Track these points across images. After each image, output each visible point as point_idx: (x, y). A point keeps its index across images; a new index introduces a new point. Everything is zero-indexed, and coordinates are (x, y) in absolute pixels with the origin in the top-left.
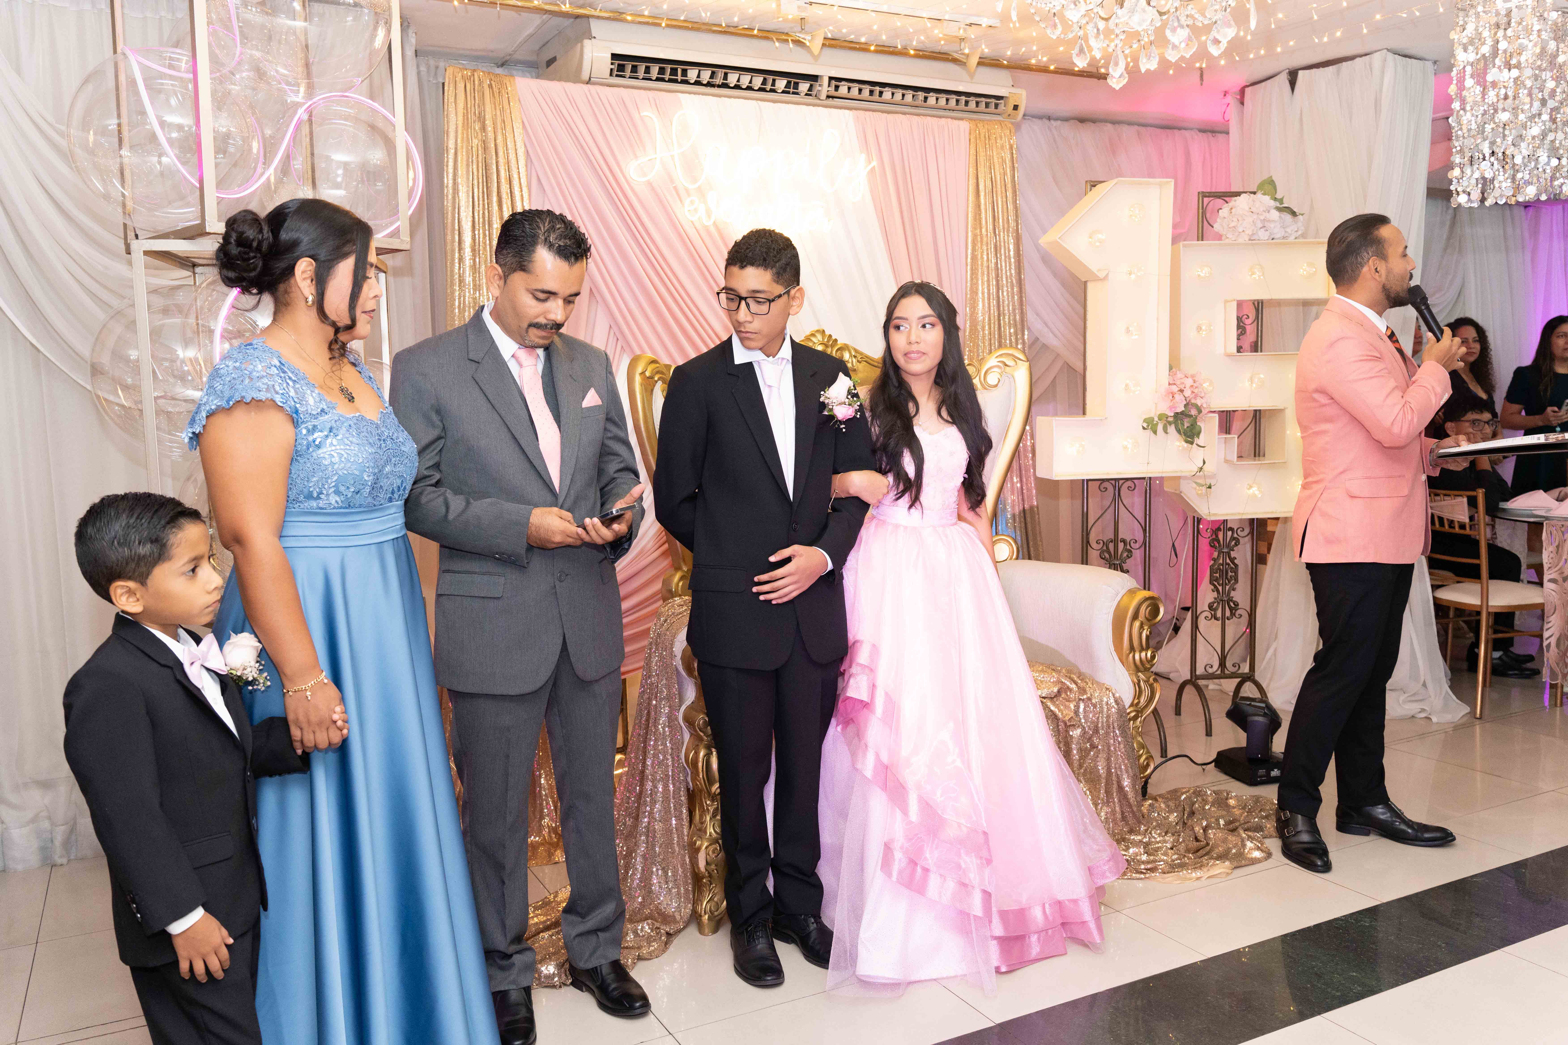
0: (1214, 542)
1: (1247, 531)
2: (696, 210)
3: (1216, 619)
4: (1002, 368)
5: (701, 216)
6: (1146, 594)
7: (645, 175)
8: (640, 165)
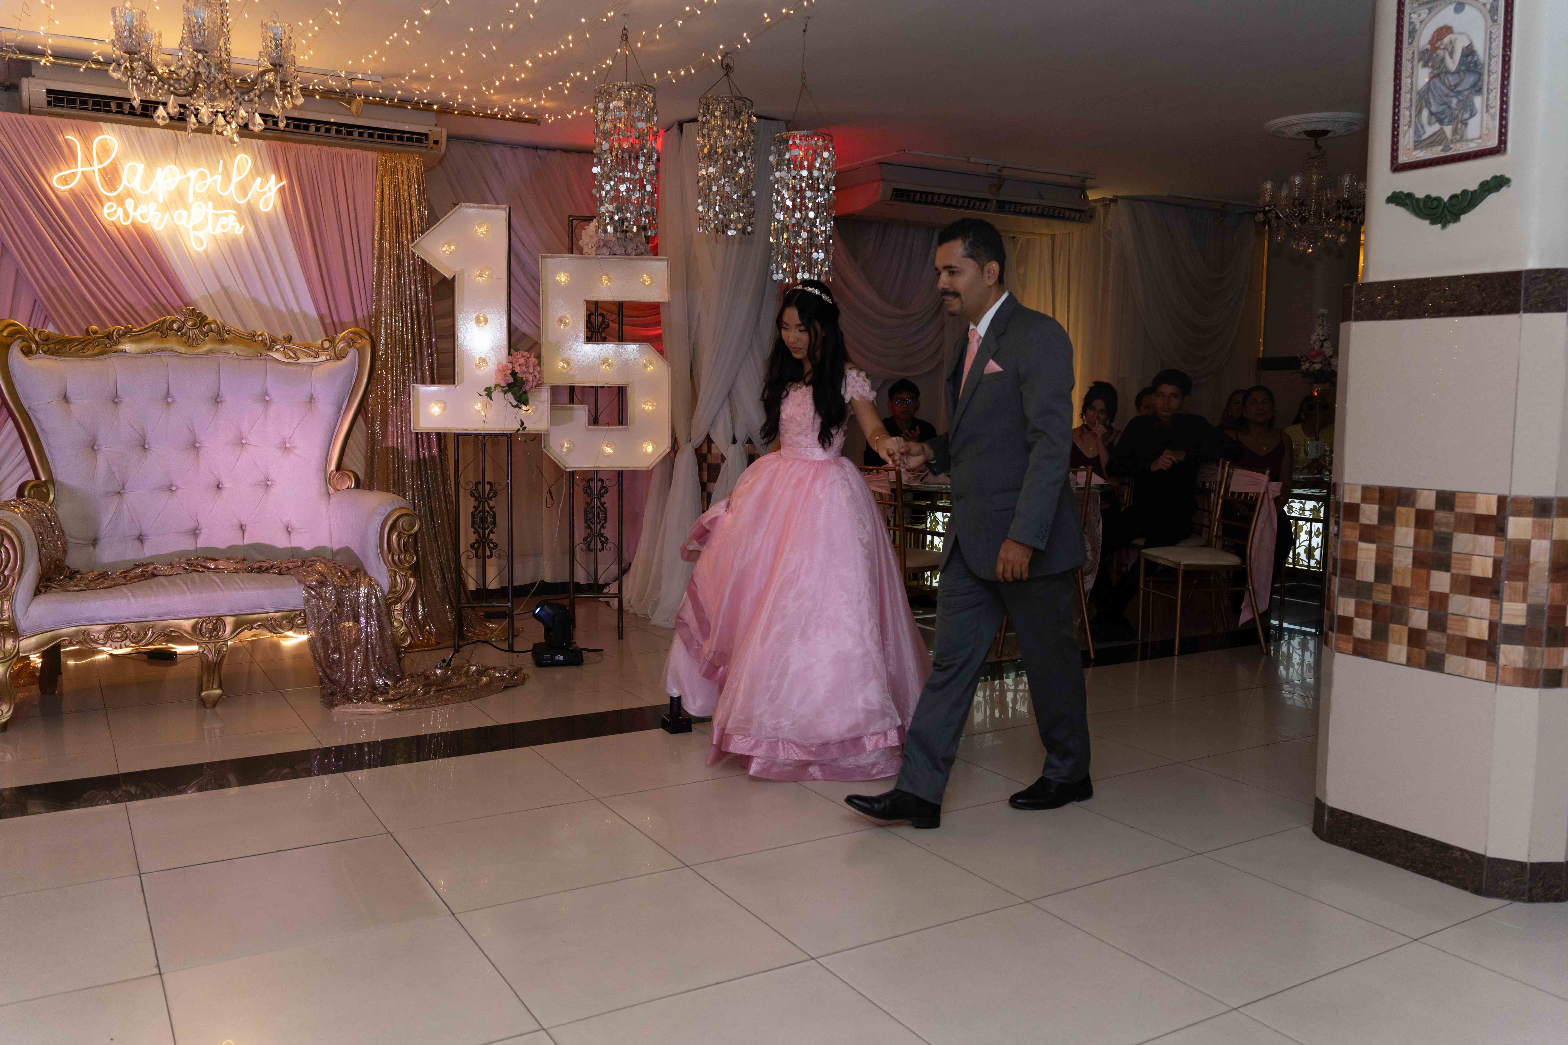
0: (587, 490)
1: (614, 482)
2: (115, 213)
3: (590, 550)
4: (351, 343)
5: (119, 218)
6: (404, 511)
7: (68, 183)
8: (63, 177)
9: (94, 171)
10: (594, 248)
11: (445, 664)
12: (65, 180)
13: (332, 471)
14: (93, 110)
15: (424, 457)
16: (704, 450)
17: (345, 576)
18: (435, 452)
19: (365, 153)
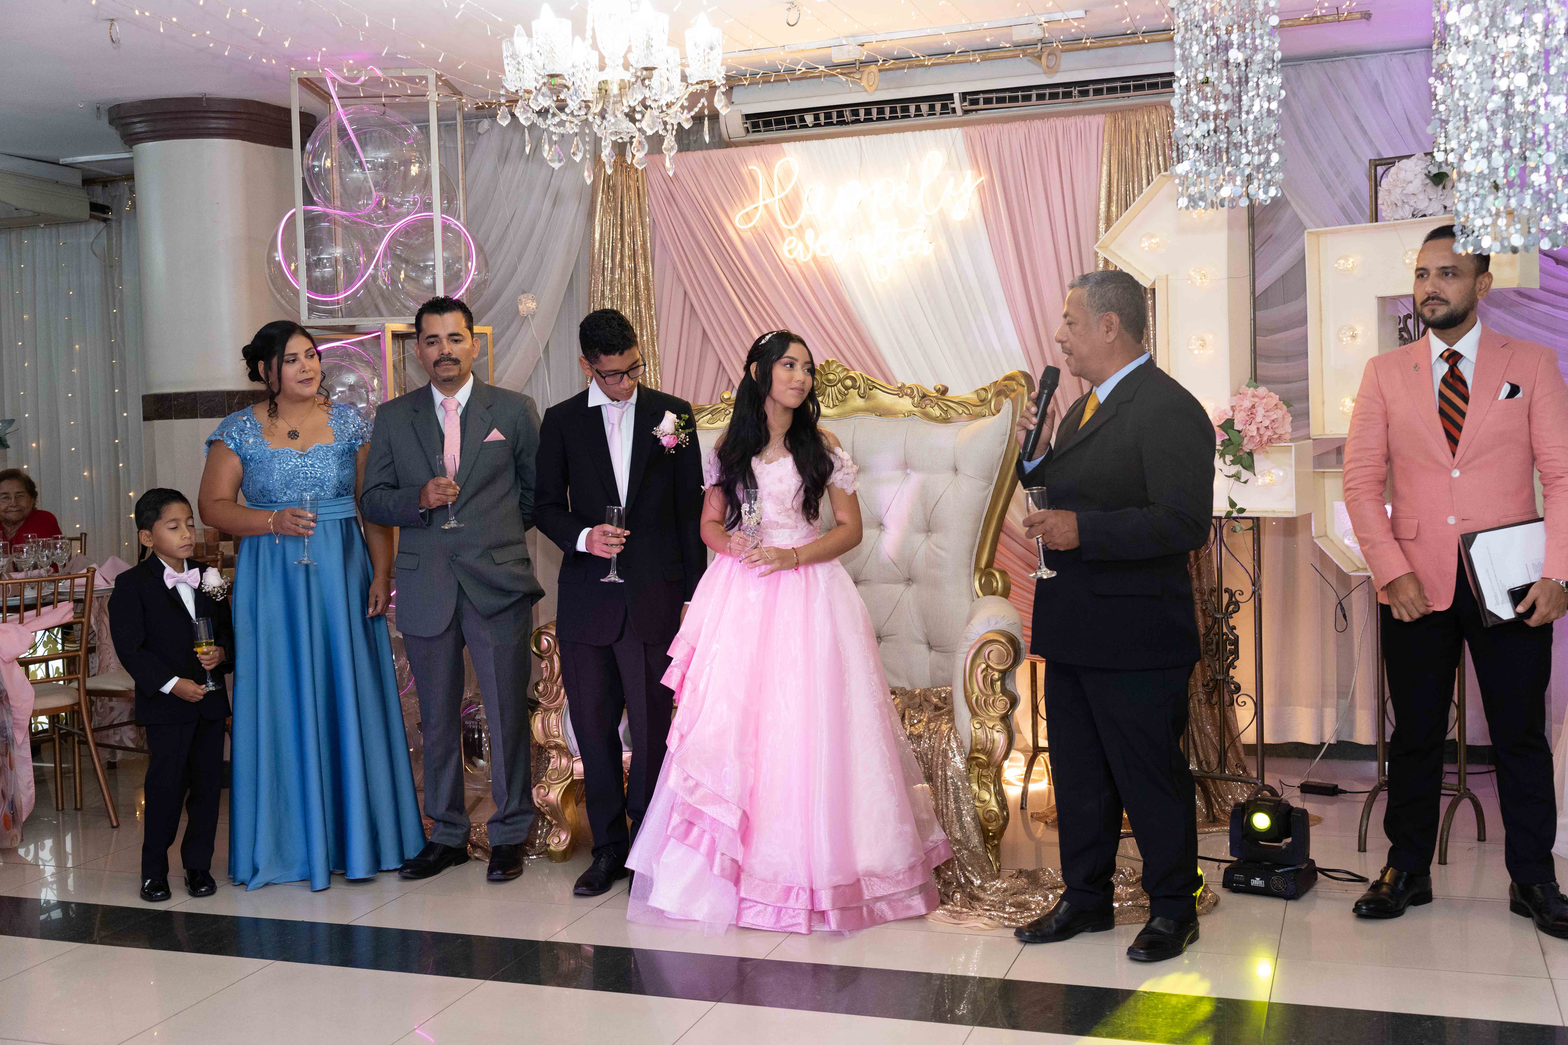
4: (1006, 392)
5: (799, 254)
6: (992, 637)
7: (751, 221)
8: (747, 213)
9: (775, 202)
12: (747, 218)
13: (980, 569)
14: (790, 128)
19: (1087, 118)
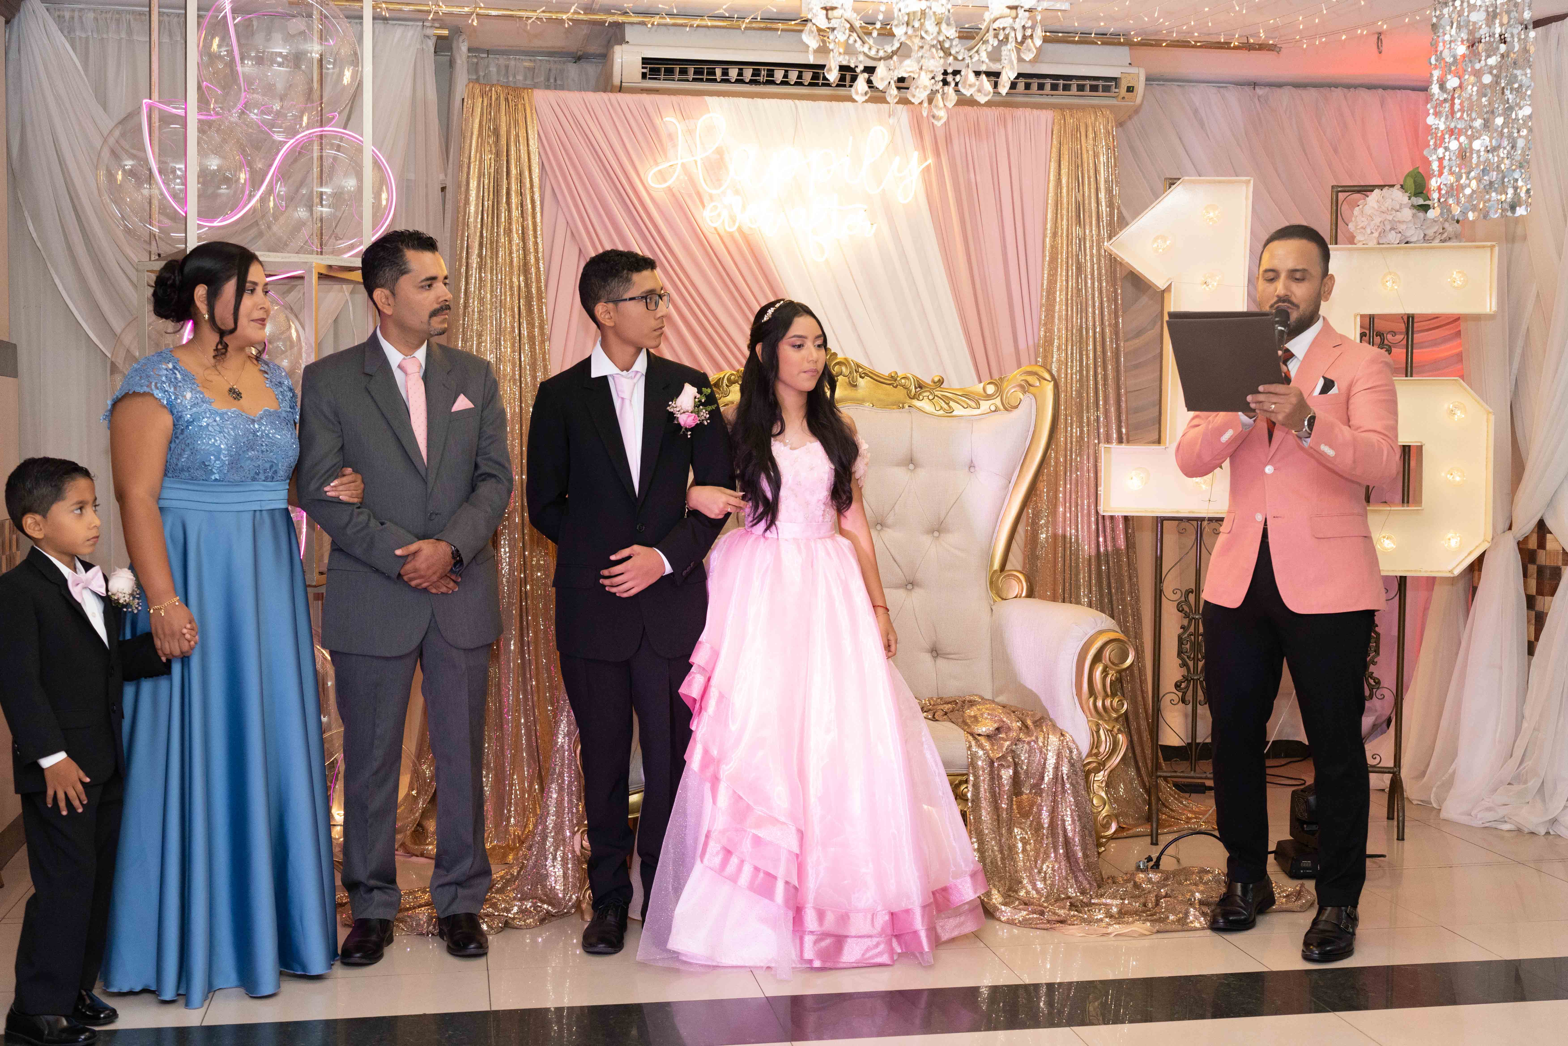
2: (719, 215)
4: (1025, 387)
5: (723, 223)
6: (1112, 636)
7: (665, 181)
8: (660, 171)
9: (696, 162)
10: (1376, 234)
11: (1151, 864)
12: (662, 176)
13: (995, 571)
14: (694, 80)
15: (1106, 550)
16: (1533, 544)
17: (1027, 727)
18: (1121, 543)
19: (1036, 112)
